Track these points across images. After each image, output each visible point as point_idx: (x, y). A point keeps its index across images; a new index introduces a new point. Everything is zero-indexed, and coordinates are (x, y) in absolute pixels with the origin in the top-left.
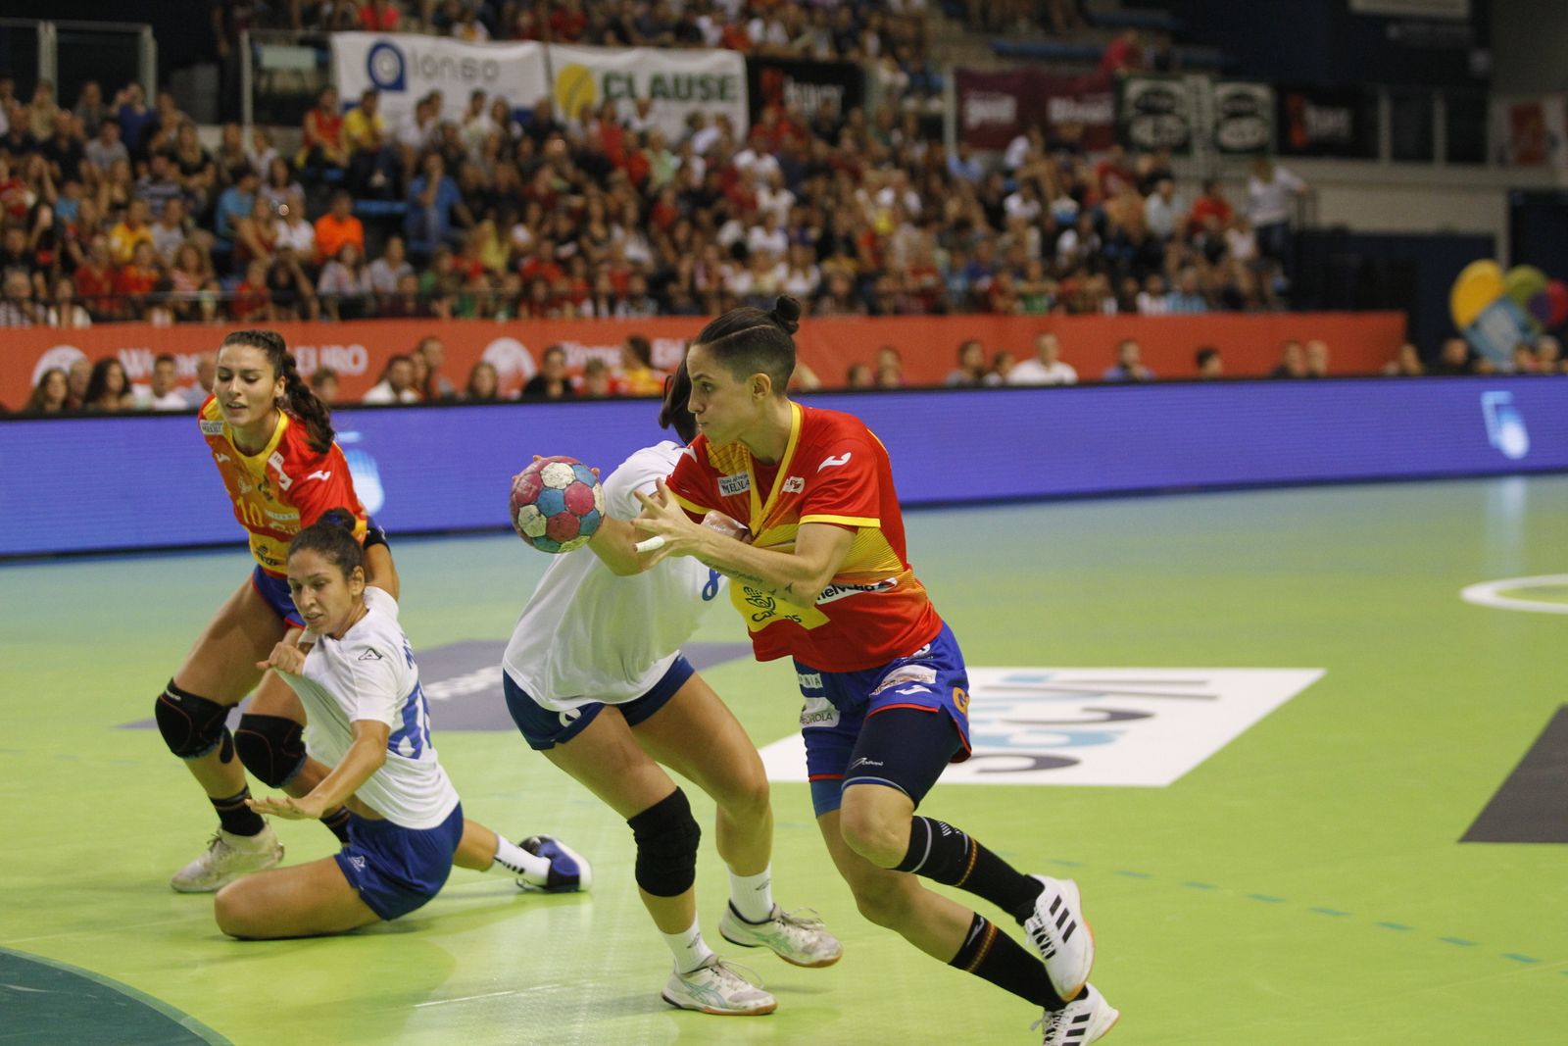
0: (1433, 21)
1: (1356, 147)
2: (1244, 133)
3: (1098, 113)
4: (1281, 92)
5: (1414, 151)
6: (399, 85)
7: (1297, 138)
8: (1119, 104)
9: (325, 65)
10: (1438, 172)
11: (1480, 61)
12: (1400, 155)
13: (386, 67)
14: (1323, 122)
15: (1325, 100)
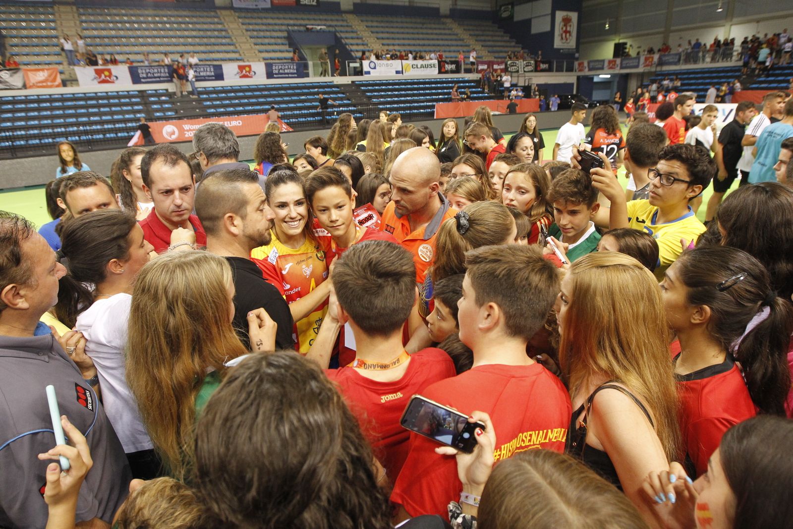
0: (569, 49)
1: (550, 70)
2: (530, 68)
3: (503, 67)
4: (536, 62)
5: (560, 69)
6: (375, 68)
7: (538, 69)
8: (506, 65)
9: (361, 65)
10: (564, 73)
11: (577, 55)
12: (557, 71)
13: (372, 65)
14: (543, 66)
15: (543, 63)
